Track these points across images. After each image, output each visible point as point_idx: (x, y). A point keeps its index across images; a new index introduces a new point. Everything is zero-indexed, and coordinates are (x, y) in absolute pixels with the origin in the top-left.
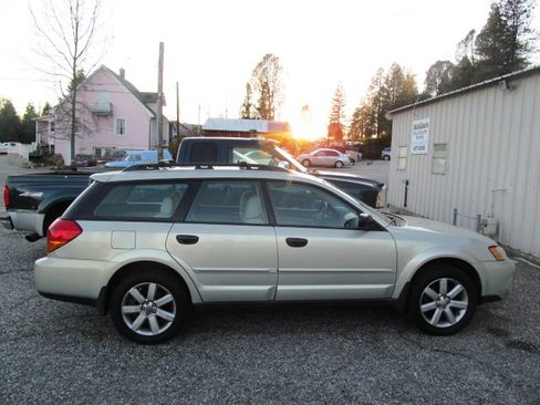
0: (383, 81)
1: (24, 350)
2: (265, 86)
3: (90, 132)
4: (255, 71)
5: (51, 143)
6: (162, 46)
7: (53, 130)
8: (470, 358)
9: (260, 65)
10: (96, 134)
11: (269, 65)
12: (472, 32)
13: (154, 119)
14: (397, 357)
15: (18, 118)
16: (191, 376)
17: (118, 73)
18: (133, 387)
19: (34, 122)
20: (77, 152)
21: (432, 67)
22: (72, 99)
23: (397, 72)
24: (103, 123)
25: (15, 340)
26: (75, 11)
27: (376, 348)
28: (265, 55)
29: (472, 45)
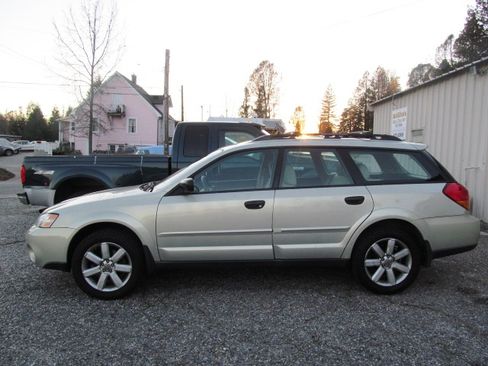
0: (369, 83)
1: (27, 300)
2: (262, 89)
3: (105, 131)
4: (252, 76)
5: (71, 140)
6: (168, 53)
7: (73, 129)
8: (437, 311)
9: (257, 71)
10: (111, 132)
11: (266, 72)
12: (451, 37)
13: (161, 118)
14: (367, 310)
15: (44, 121)
16: (173, 322)
17: (131, 79)
18: (119, 331)
19: (57, 123)
20: (94, 149)
21: (414, 70)
22: (90, 101)
23: (382, 75)
24: (117, 123)
25: (21, 293)
26: (92, 25)
27: (349, 302)
28: (261, 61)
29: (451, 48)
